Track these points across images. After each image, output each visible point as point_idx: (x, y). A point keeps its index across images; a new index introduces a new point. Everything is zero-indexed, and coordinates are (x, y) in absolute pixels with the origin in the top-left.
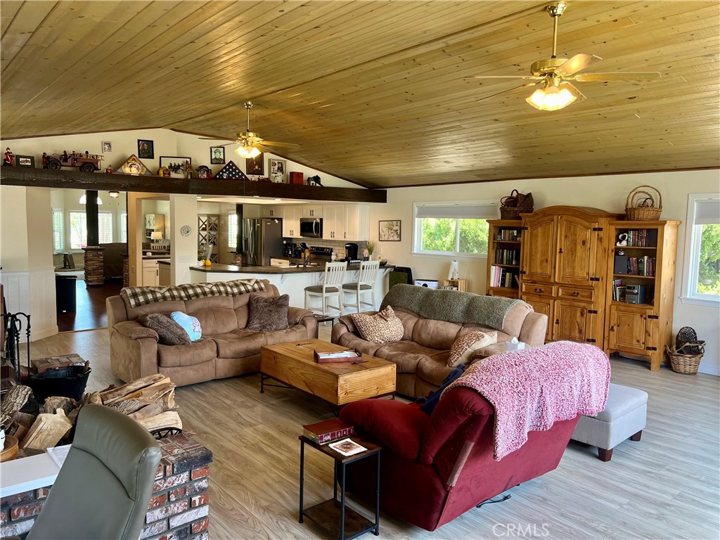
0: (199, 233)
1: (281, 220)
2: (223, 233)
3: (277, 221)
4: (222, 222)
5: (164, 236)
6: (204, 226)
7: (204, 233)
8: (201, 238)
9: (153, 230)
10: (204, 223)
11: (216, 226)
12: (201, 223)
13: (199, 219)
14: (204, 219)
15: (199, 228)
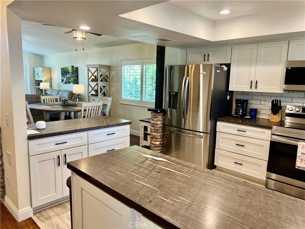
0: (89, 84)
1: (228, 65)
2: (115, 84)
3: (226, 68)
4: (113, 73)
5: (51, 86)
6: (93, 77)
7: (93, 84)
8: (90, 89)
9: (41, 81)
10: (93, 75)
11: (107, 77)
12: (90, 75)
13: (89, 70)
14: (93, 70)
15: (89, 79)
